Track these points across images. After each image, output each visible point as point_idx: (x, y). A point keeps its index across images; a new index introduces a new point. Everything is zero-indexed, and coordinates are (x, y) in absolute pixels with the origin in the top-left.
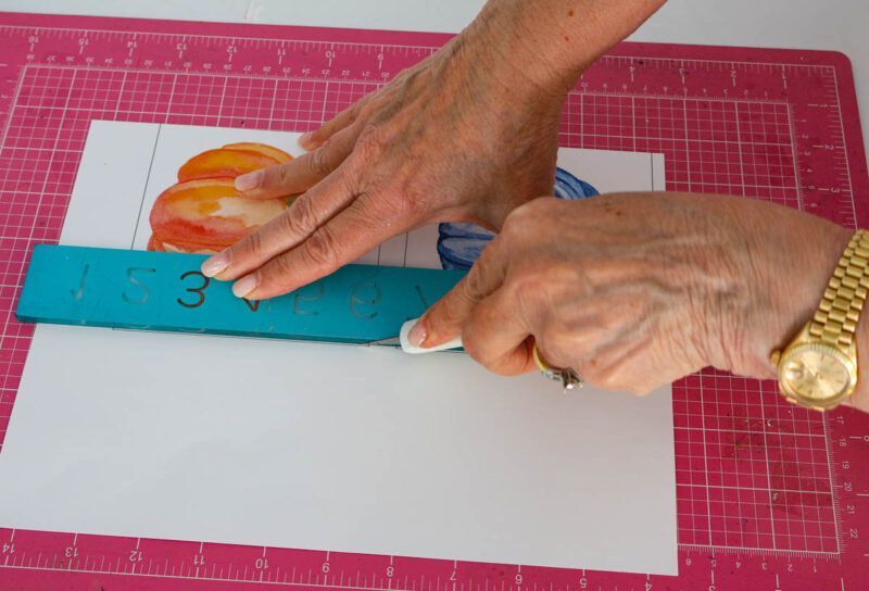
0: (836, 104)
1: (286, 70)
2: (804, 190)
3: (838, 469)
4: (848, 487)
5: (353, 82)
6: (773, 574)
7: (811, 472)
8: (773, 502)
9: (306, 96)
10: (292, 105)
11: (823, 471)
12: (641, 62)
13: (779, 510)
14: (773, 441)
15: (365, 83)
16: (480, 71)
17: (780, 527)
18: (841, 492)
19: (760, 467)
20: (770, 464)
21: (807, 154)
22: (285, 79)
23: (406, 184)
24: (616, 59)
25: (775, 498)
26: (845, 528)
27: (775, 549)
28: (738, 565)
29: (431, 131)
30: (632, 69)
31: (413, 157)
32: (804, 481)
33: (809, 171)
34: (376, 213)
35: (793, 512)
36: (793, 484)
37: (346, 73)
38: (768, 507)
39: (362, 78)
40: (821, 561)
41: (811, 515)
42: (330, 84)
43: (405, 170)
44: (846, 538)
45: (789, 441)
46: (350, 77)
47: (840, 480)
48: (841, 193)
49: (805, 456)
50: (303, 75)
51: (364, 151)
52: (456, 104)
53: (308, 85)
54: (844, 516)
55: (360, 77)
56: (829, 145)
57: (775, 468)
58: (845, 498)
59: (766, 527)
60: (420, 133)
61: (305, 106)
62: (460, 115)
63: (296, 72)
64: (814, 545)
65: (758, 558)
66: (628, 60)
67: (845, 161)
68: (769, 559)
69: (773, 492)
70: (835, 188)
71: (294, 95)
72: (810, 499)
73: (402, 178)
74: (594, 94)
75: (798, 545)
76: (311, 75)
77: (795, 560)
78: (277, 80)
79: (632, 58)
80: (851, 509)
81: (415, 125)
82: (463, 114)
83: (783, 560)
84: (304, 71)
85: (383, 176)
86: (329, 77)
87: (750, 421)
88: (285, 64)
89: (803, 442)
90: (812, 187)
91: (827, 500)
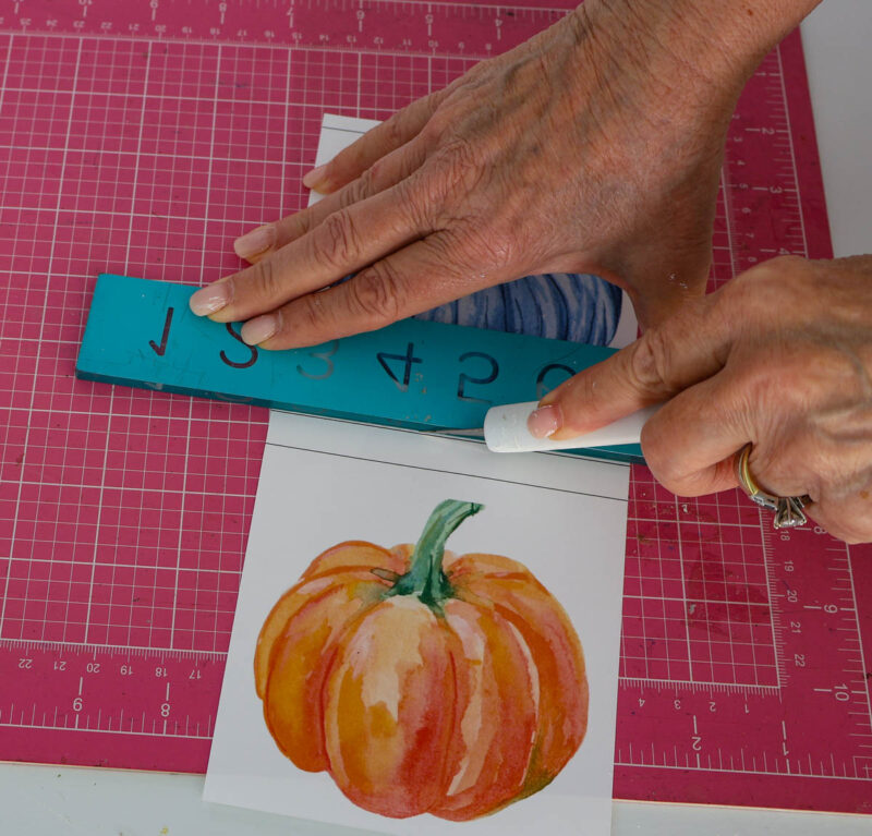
0: (778, 72)
1: (25, 22)
2: (734, 189)
3: (779, 572)
4: (793, 597)
5: (116, 39)
6: (690, 715)
7: (742, 575)
8: (690, 616)
9: (53, 57)
10: (32, 69)
11: (758, 574)
12: (511, 14)
13: (697, 627)
14: (690, 533)
15: (133, 40)
16: (627, 66)
17: (699, 651)
18: (782, 603)
19: (672, 570)
20: (684, 564)
21: (738, 140)
22: (23, 33)
23: (517, 223)
24: (477, 9)
25: (692, 611)
26: (788, 653)
27: (692, 682)
28: (642, 702)
29: (552, 148)
30: (498, 23)
31: (525, 184)
32: (732, 589)
33: (740, 163)
34: (466, 258)
35: (718, 631)
36: (717, 592)
37: (106, 25)
38: (683, 623)
39: (129, 33)
40: (754, 698)
41: (741, 635)
42: (84, 41)
43: (516, 202)
44: (790, 667)
45: (713, 534)
46: (112, 32)
47: (782, 586)
48: (784, 194)
49: (733, 553)
50: (47, 29)
51: (451, 174)
52: (590, 111)
53: (54, 42)
54: (786, 635)
55: (127, 32)
56: (768, 128)
57: (693, 570)
58: (788, 612)
59: (680, 650)
60: (536, 150)
61: (51, 70)
62: (598, 125)
63: (37, 24)
64: (745, 676)
65: (669, 693)
66: (494, 10)
67: (789, 149)
68: (685, 695)
69: (689, 603)
70: (776, 187)
71: (35, 56)
72: (739, 612)
73: (509, 214)
74: (447, 57)
75: (723, 675)
76: (59, 28)
77: (719, 696)
78: (12, 35)
79: (498, 8)
80: (796, 627)
81: (529, 139)
82: (603, 126)
83: (703, 696)
84: (49, 23)
85: (479, 211)
86: (83, 31)
87: (659, 505)
88: (22, 14)
89: (731, 534)
90: (745, 186)
91: (763, 614)
